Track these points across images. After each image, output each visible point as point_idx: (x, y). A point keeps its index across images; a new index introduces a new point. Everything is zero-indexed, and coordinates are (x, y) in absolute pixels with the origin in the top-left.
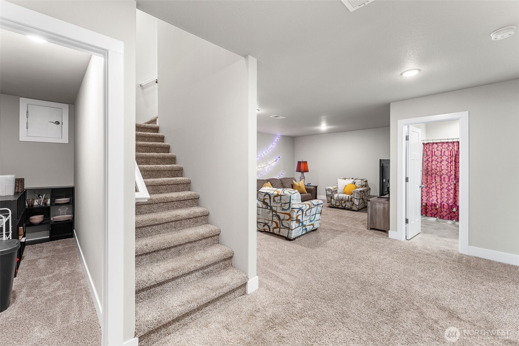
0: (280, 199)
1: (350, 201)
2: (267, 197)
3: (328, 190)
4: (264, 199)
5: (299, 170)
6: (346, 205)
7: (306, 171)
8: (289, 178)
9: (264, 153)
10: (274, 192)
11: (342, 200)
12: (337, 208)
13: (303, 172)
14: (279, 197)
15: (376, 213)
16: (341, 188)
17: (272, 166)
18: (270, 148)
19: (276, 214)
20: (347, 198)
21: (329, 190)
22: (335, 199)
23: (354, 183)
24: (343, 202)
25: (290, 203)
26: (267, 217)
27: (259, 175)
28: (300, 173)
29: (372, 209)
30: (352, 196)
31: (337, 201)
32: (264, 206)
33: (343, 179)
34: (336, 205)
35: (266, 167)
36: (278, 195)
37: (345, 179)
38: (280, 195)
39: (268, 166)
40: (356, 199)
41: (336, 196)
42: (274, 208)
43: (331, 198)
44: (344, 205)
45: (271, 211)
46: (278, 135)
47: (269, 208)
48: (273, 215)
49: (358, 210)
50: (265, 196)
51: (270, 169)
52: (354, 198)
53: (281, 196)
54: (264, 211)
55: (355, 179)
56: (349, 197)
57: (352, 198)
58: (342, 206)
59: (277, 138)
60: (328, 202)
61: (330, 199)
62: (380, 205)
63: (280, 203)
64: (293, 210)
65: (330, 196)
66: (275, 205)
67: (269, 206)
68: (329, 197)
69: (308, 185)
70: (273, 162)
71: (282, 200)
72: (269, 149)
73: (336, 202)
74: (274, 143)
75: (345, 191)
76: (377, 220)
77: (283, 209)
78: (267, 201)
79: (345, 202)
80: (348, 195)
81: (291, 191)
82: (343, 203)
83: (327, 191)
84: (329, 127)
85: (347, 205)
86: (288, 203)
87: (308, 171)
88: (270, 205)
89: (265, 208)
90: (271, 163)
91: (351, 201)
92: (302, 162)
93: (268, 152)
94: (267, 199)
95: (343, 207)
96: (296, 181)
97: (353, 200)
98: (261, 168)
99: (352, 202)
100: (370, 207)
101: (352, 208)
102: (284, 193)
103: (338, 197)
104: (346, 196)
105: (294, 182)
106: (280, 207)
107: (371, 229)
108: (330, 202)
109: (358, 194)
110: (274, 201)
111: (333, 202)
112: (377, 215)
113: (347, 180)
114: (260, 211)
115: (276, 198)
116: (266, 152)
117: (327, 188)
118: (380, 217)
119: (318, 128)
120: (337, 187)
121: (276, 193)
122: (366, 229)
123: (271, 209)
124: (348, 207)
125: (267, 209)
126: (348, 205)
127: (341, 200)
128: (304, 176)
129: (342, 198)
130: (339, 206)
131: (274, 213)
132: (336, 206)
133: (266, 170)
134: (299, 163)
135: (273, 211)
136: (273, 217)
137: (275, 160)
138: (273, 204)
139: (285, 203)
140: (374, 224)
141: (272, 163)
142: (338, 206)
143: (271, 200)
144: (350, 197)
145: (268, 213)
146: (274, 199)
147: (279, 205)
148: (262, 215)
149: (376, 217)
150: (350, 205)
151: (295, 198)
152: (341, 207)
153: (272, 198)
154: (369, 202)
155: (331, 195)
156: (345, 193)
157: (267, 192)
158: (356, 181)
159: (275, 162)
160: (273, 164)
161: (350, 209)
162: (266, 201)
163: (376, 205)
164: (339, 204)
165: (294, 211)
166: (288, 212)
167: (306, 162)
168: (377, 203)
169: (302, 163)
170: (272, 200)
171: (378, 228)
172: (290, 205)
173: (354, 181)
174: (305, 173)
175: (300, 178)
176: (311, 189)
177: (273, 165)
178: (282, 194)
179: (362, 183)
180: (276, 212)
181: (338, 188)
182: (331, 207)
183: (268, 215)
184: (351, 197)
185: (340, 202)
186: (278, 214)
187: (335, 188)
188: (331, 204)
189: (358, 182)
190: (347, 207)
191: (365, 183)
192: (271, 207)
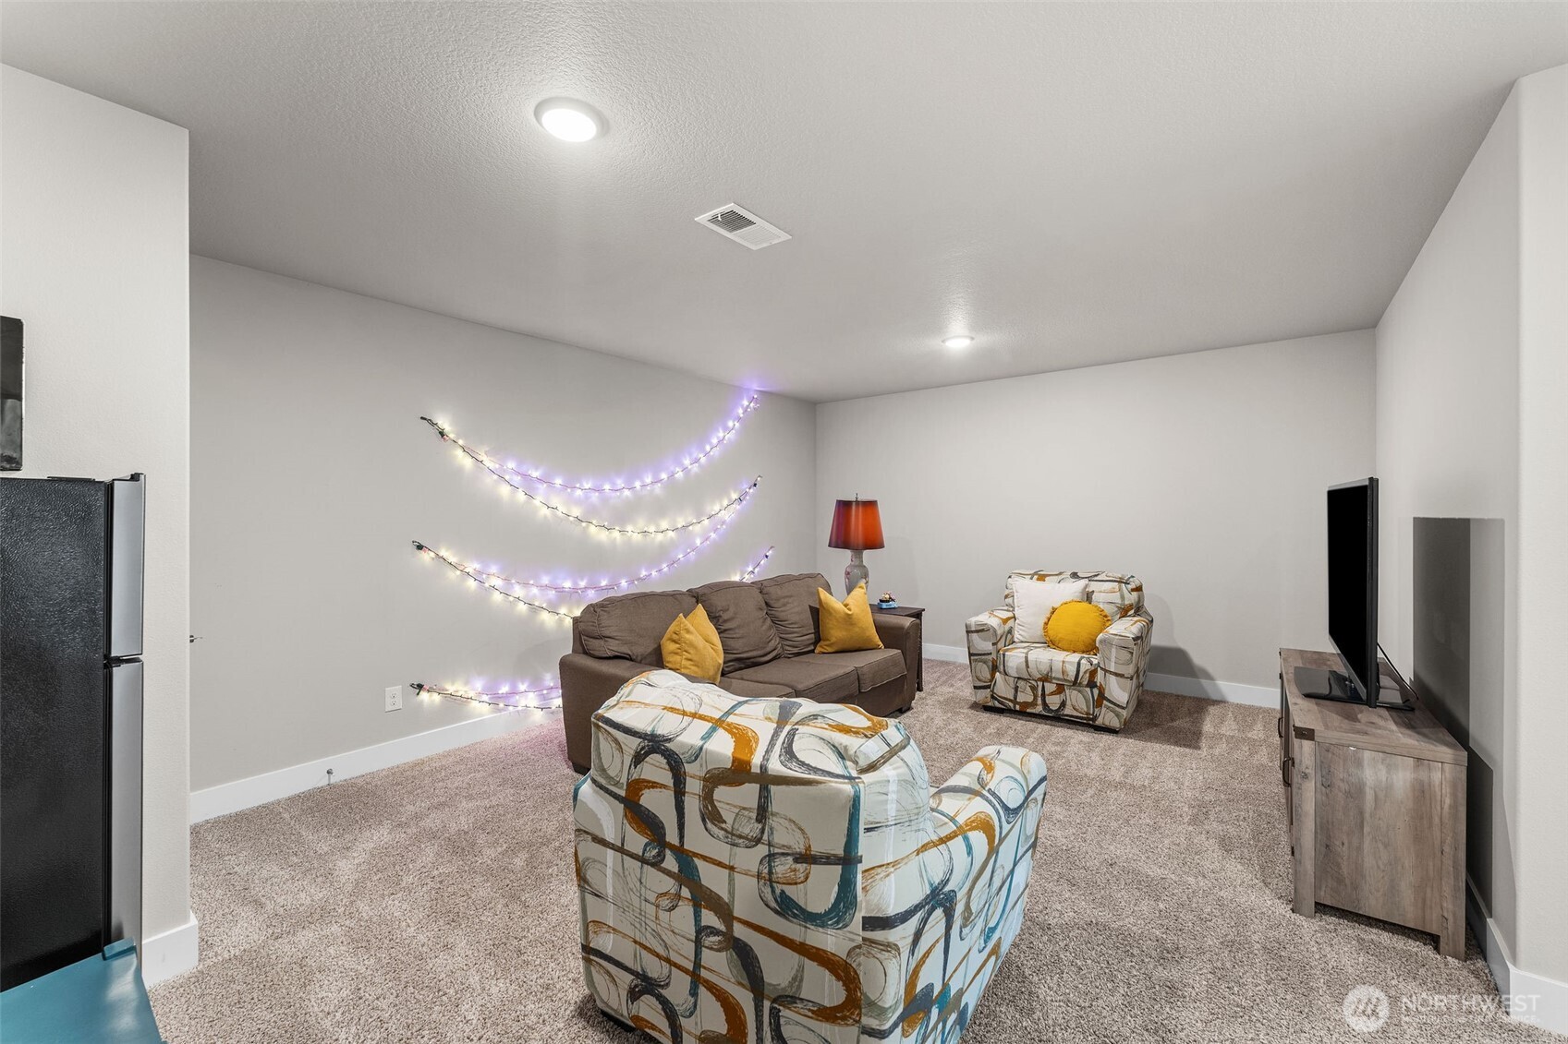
0: (763, 813)
1: (1087, 686)
2: (655, 769)
3: (977, 631)
4: (636, 786)
5: (841, 539)
6: (1063, 704)
7: (874, 543)
8: (800, 578)
9: (687, 462)
10: (707, 737)
11: (1046, 678)
12: (1022, 713)
13: (858, 549)
14: (749, 793)
15: (1361, 813)
16: (1029, 620)
17: (723, 523)
18: (715, 441)
19: (730, 927)
20: (1072, 671)
21: (982, 630)
22: (1013, 673)
23: (1088, 597)
24: (1050, 687)
25: (848, 860)
26: (657, 935)
27: (665, 565)
28: (848, 553)
29: (1327, 784)
30: (1095, 662)
31: (1021, 684)
32: (637, 842)
33: (1032, 576)
34: (1014, 701)
35: (697, 528)
36: (738, 772)
37: (1042, 578)
38: (756, 769)
39: (706, 522)
40: (1116, 674)
41: (1014, 658)
42: (712, 878)
43: (994, 668)
44: (1054, 702)
45: (685, 892)
46: (748, 390)
47: (671, 863)
48: (701, 931)
49: (1126, 730)
50: (638, 758)
51: (713, 535)
52: (1106, 671)
53: (766, 780)
54: (633, 881)
55: (1090, 579)
56: (1079, 664)
57: (1093, 673)
58: (1045, 704)
59: (745, 403)
60: (975, 687)
61: (986, 674)
62: (1389, 768)
63: (758, 841)
64: (878, 935)
65: (990, 657)
66: (721, 851)
67: (672, 847)
68: (985, 662)
69: (884, 605)
70: (725, 503)
71: (772, 822)
72: (708, 448)
73: (1016, 689)
74: (730, 424)
75: (1050, 632)
76: (1369, 862)
77: (786, 907)
78: (658, 803)
79: (1060, 689)
80: (1075, 658)
81: (851, 742)
82: (1052, 694)
83: (974, 636)
84: (984, 339)
85: (1068, 702)
86: (828, 860)
87: (881, 546)
88: (676, 842)
89: (643, 860)
90: (717, 508)
91: (1092, 684)
92: (857, 502)
93: (703, 460)
94: (654, 785)
95: (1052, 711)
96: (828, 589)
97: (1099, 678)
98: (671, 534)
99: (1096, 691)
100: (1310, 771)
101: (1095, 718)
102: (789, 752)
103: (1027, 666)
104: (1066, 661)
105: (822, 597)
106: (759, 876)
107: (1322, 908)
108: (988, 687)
109: (1125, 655)
110: (711, 815)
111: (1003, 688)
112: (1366, 829)
113: (1050, 584)
114: (609, 872)
115: (721, 793)
116: (697, 461)
117: (974, 620)
118: (1386, 846)
119: (933, 343)
120: (1010, 614)
121: (722, 747)
122: (1283, 909)
123: (687, 874)
124: (1075, 713)
125: (656, 864)
126: (1077, 702)
127: (1040, 679)
128: (862, 566)
129: (1044, 669)
130: (1033, 704)
131: (709, 918)
132: (1018, 707)
133: (698, 542)
134: (844, 507)
135: (703, 898)
136: (698, 943)
137: (735, 496)
138: (698, 839)
139: (806, 858)
140: (1340, 881)
141: (725, 510)
142: (1026, 704)
143: (687, 799)
144: (1085, 666)
145: (665, 902)
146: (707, 797)
147: (750, 859)
148: (622, 908)
149: (1361, 843)
150: (1087, 701)
151: (892, 810)
152: (1039, 709)
153: (694, 786)
154: (1307, 744)
155: (994, 656)
156: (1051, 643)
157: (659, 731)
158: (1094, 586)
159: (737, 507)
160: (727, 516)
161: (1088, 724)
162: (648, 799)
163: (1359, 763)
164: (1030, 699)
165: (889, 947)
166: (831, 941)
167: (871, 505)
168: (1367, 755)
169: (854, 507)
170: (692, 806)
171: (1373, 907)
172: (846, 885)
173: (1086, 586)
174: (866, 553)
175: (848, 574)
176: (901, 628)
177: (726, 518)
178: (776, 766)
179: (1122, 597)
180: (724, 911)
181: (1014, 617)
182: (987, 709)
183: (664, 916)
184: (1088, 667)
185: (1034, 689)
186: (739, 931)
187: (1005, 621)
188: (993, 697)
189: (1106, 595)
190: (1068, 711)
191: (1135, 594)
192: (683, 856)
